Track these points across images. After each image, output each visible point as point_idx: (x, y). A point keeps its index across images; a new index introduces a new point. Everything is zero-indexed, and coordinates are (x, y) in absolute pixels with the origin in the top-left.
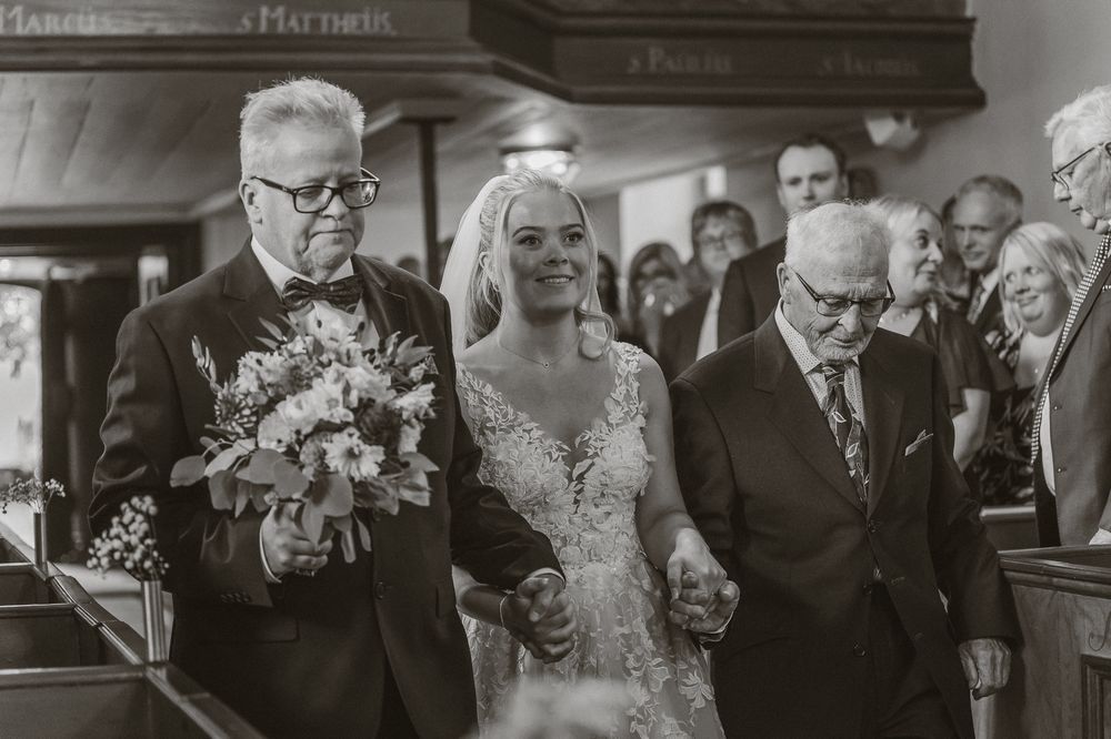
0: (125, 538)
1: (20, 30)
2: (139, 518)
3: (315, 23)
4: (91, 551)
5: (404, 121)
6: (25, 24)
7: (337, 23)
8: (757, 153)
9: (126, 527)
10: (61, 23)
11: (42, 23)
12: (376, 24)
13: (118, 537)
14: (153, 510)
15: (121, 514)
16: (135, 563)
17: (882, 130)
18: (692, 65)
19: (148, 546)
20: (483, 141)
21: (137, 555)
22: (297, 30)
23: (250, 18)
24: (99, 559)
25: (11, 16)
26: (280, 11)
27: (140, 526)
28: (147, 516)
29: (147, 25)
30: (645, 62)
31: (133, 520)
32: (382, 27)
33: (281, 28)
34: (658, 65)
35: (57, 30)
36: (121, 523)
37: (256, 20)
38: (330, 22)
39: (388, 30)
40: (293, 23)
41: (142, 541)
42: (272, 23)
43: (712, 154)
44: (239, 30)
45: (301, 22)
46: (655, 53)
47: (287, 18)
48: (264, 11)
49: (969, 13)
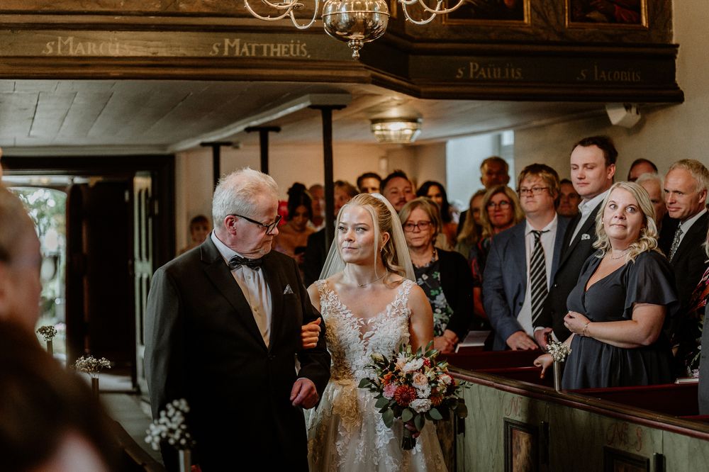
0: (170, 425)
1: (72, 53)
2: (178, 413)
3: (259, 50)
4: (148, 432)
5: (312, 107)
6: (74, 48)
7: (273, 50)
8: (535, 123)
9: (170, 419)
10: (98, 48)
11: (86, 49)
12: (298, 51)
13: (165, 424)
14: (186, 409)
15: (167, 410)
16: (175, 440)
17: (617, 115)
18: (497, 74)
19: (183, 430)
20: (361, 115)
21: (177, 436)
22: (248, 54)
23: (217, 46)
24: (153, 437)
25: (66, 43)
26: (237, 41)
27: (178, 419)
28: (183, 413)
29: (152, 50)
30: (467, 72)
31: (174, 415)
32: (301, 52)
33: (237, 53)
34: (475, 74)
35: (96, 53)
36: (167, 416)
37: (221, 48)
38: (269, 49)
39: (306, 55)
40: (245, 49)
41: (179, 427)
42: (232, 49)
43: (507, 123)
44: (211, 54)
45: (250, 48)
46: (473, 66)
47: (241, 47)
48: (227, 41)
49: (674, 42)
